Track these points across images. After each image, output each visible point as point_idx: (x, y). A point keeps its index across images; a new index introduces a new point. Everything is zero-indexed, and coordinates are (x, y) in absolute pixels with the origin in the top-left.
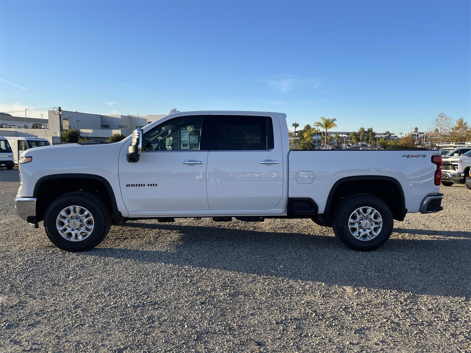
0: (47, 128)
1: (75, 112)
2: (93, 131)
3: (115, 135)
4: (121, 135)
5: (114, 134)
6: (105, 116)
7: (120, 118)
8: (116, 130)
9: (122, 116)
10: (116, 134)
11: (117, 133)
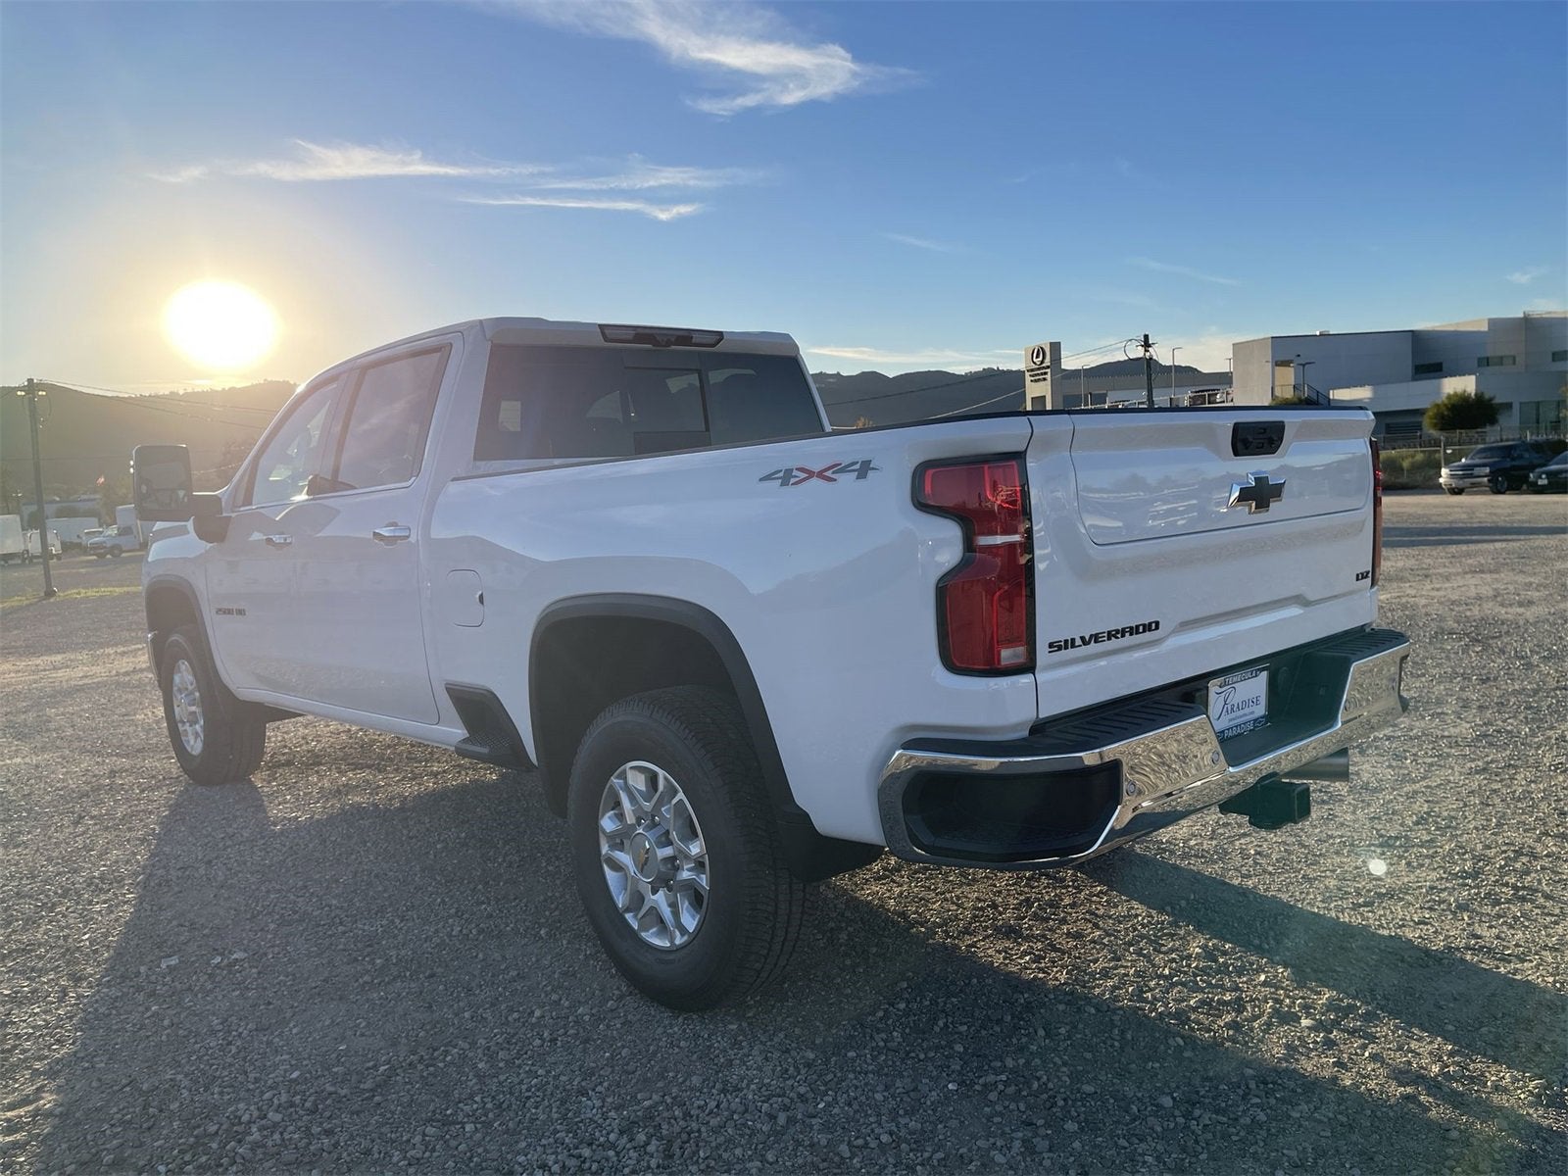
0: (1230, 399)
1: (1318, 333)
2: (1375, 392)
3: (1449, 397)
4: (1476, 395)
5: (1445, 395)
6: (1429, 331)
7: (1486, 329)
8: (1458, 378)
9: (1492, 322)
10: (1456, 394)
11: (1459, 390)
